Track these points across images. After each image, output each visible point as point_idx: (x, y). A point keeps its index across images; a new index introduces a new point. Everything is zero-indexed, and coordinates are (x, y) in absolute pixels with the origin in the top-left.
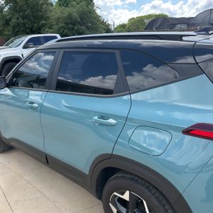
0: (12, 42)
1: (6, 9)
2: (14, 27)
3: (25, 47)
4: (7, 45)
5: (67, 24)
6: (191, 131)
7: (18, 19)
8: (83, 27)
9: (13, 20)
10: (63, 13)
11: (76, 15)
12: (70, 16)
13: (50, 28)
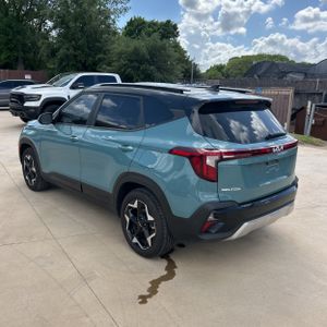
0: (58, 79)
1: (54, 33)
2: (62, 60)
3: (73, 87)
4: (51, 83)
5: (131, 61)
6: (171, 152)
7: (68, 49)
8: (152, 67)
9: (61, 51)
10: (128, 47)
11: (144, 51)
12: (136, 51)
13: (109, 64)
